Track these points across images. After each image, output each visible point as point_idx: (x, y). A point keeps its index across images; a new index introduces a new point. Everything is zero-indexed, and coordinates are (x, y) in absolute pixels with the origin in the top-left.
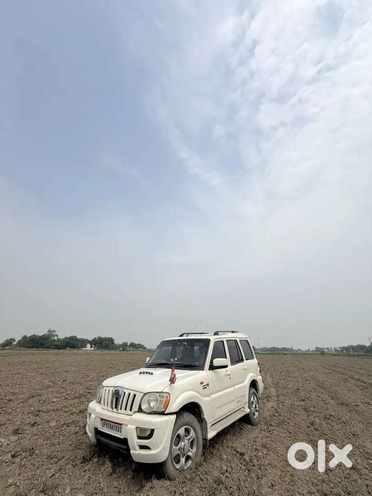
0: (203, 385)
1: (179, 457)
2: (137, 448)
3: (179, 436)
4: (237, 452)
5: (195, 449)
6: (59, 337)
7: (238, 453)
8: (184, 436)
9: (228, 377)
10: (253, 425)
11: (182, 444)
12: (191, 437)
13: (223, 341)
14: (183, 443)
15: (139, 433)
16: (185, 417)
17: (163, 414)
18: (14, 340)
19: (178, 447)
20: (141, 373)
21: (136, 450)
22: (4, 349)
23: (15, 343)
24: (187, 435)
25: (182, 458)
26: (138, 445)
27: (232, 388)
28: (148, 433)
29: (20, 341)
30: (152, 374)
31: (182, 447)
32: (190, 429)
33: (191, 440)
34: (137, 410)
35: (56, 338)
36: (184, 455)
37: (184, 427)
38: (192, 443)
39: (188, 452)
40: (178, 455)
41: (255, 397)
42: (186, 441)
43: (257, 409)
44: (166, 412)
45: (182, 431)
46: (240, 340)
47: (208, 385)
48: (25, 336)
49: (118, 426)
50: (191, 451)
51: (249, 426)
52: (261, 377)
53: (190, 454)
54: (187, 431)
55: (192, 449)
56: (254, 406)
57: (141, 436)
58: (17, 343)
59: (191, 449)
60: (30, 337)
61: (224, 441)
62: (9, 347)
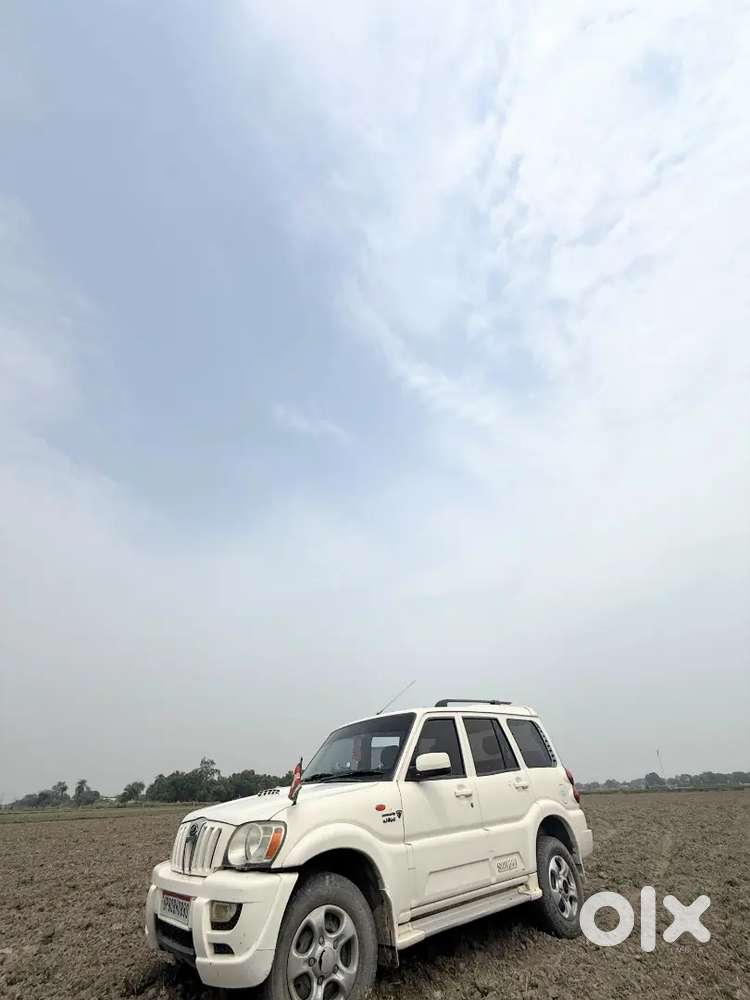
0: (384, 812)
1: (310, 981)
2: (209, 950)
3: (308, 928)
4: (476, 986)
5: (355, 969)
6: (222, 775)
7: (478, 989)
8: (321, 929)
9: (466, 802)
10: (559, 937)
11: (317, 950)
12: (342, 936)
13: (453, 720)
14: (320, 948)
15: (214, 915)
16: (327, 881)
17: (265, 869)
18: (141, 786)
19: (306, 956)
21: (206, 957)
22: (125, 807)
23: (144, 792)
24: (334, 929)
25: (315, 985)
26: (209, 943)
27: (481, 831)
28: (231, 913)
29: (152, 786)
31: (317, 956)
32: (342, 915)
33: (342, 942)
34: (219, 865)
35: (216, 777)
36: (323, 978)
37: (324, 908)
38: (346, 951)
39: (334, 972)
40: (306, 975)
41: (564, 863)
42: (328, 944)
43: (572, 893)
44: (273, 866)
45: (317, 917)
46: (508, 720)
47: (399, 814)
48: (161, 776)
49: (185, 902)
50: (342, 972)
51: (549, 938)
52: (580, 813)
53: (339, 977)
54: (333, 919)
55: (346, 965)
56: (559, 884)
57: (219, 920)
58: (147, 792)
59: (341, 965)
60: (168, 778)
61: (462, 965)
62: (132, 802)
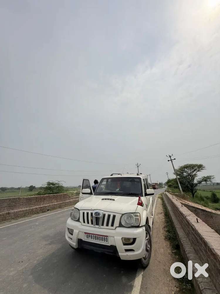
0: (146, 206)
2: (124, 251)
15: (124, 241)
17: (138, 227)
20: (103, 199)
21: (123, 253)
26: (124, 249)
28: (132, 241)
30: (114, 200)
34: (118, 226)
44: (140, 226)
49: (105, 238)
57: (126, 243)
